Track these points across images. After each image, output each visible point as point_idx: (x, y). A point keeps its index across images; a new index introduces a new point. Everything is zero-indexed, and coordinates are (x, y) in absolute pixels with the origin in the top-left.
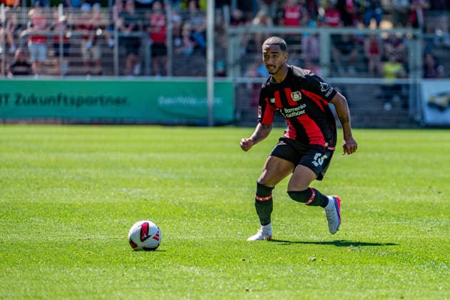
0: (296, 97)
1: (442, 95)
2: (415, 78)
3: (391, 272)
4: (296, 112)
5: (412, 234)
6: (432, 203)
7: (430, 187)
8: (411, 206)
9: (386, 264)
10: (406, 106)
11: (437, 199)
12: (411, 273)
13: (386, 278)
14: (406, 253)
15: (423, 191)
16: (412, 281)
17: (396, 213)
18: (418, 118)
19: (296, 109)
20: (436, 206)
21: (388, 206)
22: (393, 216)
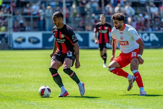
0: (62, 36)
1: (20, 38)
2: (10, 31)
3: (5, 104)
4: (61, 41)
5: (12, 90)
6: (18, 78)
7: (17, 72)
8: (11, 79)
9: (3, 101)
10: (7, 42)
11: (20, 76)
12: (12, 104)
13: (3, 106)
14: (10, 97)
15: (15, 73)
16: (13, 107)
17: (5, 82)
18: (11, 46)
19: (61, 40)
20: (20, 79)
21: (2, 79)
22: (5, 83)
